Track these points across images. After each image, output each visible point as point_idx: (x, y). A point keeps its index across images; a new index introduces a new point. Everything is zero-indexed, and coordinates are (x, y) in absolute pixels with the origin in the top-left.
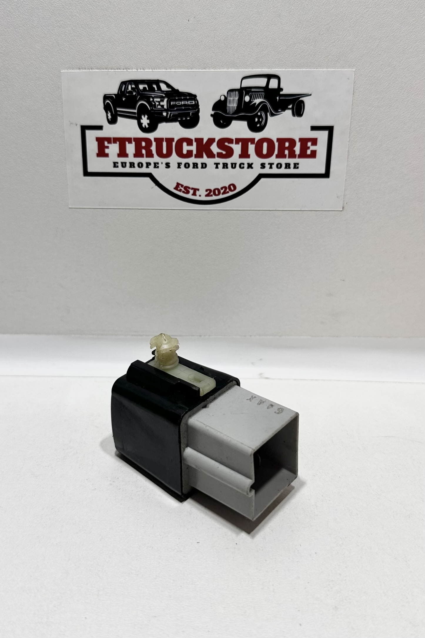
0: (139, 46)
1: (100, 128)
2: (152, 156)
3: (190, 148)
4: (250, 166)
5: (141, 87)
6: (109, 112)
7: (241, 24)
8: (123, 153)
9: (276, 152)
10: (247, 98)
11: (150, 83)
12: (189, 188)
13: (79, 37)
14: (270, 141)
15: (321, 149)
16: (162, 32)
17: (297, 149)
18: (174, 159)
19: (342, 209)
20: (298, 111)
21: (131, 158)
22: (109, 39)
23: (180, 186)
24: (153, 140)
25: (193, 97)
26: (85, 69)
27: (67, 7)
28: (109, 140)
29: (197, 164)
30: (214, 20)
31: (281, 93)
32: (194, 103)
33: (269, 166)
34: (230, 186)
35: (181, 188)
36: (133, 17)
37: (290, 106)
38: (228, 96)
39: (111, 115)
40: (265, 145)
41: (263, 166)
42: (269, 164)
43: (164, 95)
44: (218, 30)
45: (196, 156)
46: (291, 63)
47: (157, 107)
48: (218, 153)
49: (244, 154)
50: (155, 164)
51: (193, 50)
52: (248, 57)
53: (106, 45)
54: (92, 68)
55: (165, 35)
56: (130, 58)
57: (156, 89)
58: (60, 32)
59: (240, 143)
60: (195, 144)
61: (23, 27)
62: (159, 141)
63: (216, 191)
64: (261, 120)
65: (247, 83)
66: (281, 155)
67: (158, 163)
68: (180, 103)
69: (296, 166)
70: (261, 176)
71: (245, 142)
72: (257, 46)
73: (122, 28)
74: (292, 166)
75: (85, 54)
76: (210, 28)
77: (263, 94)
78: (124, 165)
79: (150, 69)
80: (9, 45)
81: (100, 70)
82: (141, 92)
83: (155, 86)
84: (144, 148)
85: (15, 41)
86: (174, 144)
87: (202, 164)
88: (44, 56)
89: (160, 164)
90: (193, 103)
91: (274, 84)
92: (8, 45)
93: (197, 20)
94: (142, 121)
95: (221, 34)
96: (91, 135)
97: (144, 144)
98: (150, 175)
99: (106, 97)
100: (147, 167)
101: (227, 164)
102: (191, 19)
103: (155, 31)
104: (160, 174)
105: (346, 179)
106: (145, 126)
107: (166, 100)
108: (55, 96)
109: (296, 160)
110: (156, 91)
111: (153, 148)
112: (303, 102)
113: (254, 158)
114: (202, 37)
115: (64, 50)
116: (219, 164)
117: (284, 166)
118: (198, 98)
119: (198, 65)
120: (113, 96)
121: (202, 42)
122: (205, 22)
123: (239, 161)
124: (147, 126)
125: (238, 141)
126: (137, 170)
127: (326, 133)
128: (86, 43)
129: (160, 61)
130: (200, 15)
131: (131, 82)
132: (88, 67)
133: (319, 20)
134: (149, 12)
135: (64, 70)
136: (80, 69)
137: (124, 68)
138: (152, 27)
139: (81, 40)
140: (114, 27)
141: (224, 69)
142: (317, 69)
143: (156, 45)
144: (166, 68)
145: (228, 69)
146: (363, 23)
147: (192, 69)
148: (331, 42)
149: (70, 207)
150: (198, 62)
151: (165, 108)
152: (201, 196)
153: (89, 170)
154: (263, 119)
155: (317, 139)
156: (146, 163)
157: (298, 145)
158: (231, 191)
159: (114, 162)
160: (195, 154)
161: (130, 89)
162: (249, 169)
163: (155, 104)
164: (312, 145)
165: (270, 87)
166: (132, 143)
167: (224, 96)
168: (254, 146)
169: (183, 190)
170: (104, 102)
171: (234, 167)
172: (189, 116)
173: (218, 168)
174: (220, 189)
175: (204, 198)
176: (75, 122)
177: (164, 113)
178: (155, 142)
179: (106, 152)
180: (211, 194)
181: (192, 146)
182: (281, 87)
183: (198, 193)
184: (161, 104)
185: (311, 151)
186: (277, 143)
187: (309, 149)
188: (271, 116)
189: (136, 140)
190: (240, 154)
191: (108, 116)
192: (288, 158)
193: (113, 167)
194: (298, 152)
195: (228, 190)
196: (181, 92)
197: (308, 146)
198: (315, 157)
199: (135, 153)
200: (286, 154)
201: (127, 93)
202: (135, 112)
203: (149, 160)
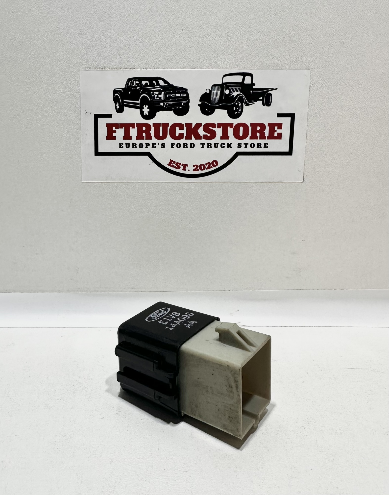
0: (143, 50)
1: (110, 116)
2: (150, 138)
3: (181, 131)
4: (229, 146)
5: (144, 83)
6: (117, 103)
7: (223, 32)
8: (127, 136)
9: (250, 134)
10: (227, 92)
11: (151, 79)
12: (180, 164)
14: (245, 126)
15: (285, 132)
16: (161, 39)
17: (267, 132)
18: (169, 140)
19: (303, 181)
20: (267, 102)
21: (134, 140)
22: (119, 44)
23: (173, 163)
24: (152, 125)
25: (185, 91)
26: (100, 68)
27: (87, 18)
28: (117, 126)
29: (187, 144)
30: (202, 29)
31: (254, 87)
32: (185, 95)
33: (244, 146)
34: (213, 162)
35: (173, 164)
36: (138, 27)
37: (261, 98)
38: (212, 89)
39: (119, 105)
40: (241, 129)
41: (239, 146)
42: (244, 144)
43: (162, 89)
44: (205, 37)
45: (186, 138)
46: (261, 63)
47: (156, 99)
48: (203, 135)
49: (225, 136)
50: (153, 144)
51: (186, 53)
52: (228, 59)
53: (116, 49)
54: (104, 67)
55: (163, 41)
56: (135, 60)
57: (155, 84)
58: (81, 38)
59: (222, 127)
60: (185, 128)
61: (51, 33)
62: (157, 126)
63: (202, 167)
64: (238, 109)
65: (228, 80)
66: (254, 137)
68: (174, 95)
69: (266, 145)
70: (238, 154)
71: (225, 127)
72: (235, 50)
73: (129, 35)
74: (263, 145)
75: (100, 56)
76: (199, 36)
77: (240, 88)
81: (111, 69)
82: (143, 87)
83: (154, 82)
84: (144, 132)
86: (169, 128)
87: (191, 144)
88: (67, 57)
89: (157, 144)
90: (184, 95)
91: (248, 80)
93: (189, 29)
94: (143, 110)
95: (207, 41)
96: (102, 122)
97: (144, 128)
98: (149, 154)
99: (115, 91)
100: (147, 147)
101: (211, 144)
102: (184, 29)
103: (156, 38)
104: (157, 153)
105: (305, 156)
106: (146, 114)
107: (163, 93)
108: (74, 90)
109: (266, 141)
110: (156, 86)
111: (152, 132)
112: (271, 94)
113: (232, 140)
114: (193, 43)
115: (83, 52)
116: (204, 144)
117: (256, 145)
118: (188, 91)
119: (189, 65)
120: (121, 90)
121: (192, 47)
122: (195, 31)
123: (220, 142)
124: (147, 114)
125: (220, 125)
126: (138, 150)
127: (289, 119)
128: (101, 47)
129: (159, 62)
130: (191, 25)
131: (135, 79)
132: (102, 67)
133: (284, 29)
134: (151, 23)
135: (83, 69)
136: (95, 68)
137: (130, 67)
138: (154, 35)
139: (97, 45)
140: (123, 35)
141: (209, 68)
142: (281, 68)
143: (156, 50)
144: (164, 68)
145: (212, 69)
146: (317, 32)
147: (184, 68)
148: (293, 47)
149: (82, 181)
150: (189, 63)
151: (162, 99)
152: (189, 171)
153: (100, 150)
154: (239, 108)
155: (282, 124)
156: (146, 144)
157: (267, 128)
158: (214, 166)
159: (120, 144)
160: (185, 136)
161: (135, 84)
162: (229, 148)
163: (155, 96)
164: (278, 129)
165: (245, 83)
166: (135, 128)
167: (209, 89)
168: (232, 129)
169: (175, 165)
170: (114, 95)
171: (216, 146)
172: (181, 106)
173: (204, 147)
174: (205, 165)
175: (192, 172)
176: (90, 111)
177: (161, 103)
178: (153, 127)
179: (114, 135)
180: (198, 169)
181: (183, 129)
182: (254, 83)
183: (187, 168)
184: (159, 96)
185: (278, 133)
186: (251, 127)
187: (276, 132)
188: (246, 106)
189: (138, 125)
190: (222, 136)
191: (117, 106)
192: (260, 139)
193: (119, 148)
194: (267, 134)
195: (211, 166)
196: (175, 87)
197: (275, 129)
198: (280, 139)
199: (137, 136)
200: (258, 136)
201: (132, 88)
202: (139, 103)
203: (148, 141)
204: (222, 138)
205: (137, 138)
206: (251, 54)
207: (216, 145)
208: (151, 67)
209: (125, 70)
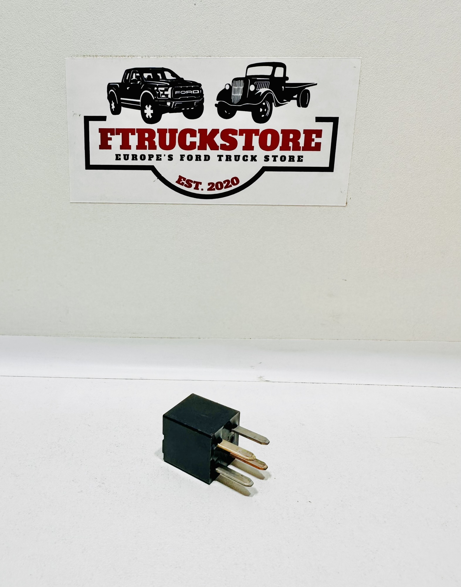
0: (144, 31)
1: (103, 118)
2: (155, 148)
3: (193, 139)
4: (254, 158)
5: (146, 75)
6: (112, 101)
8: (125, 145)
9: (280, 144)
10: (252, 88)
11: (154, 71)
12: (192, 181)
14: (274, 133)
15: (326, 141)
16: (168, 17)
17: (302, 141)
18: (177, 151)
19: (345, 205)
20: (304, 102)
21: (134, 151)
22: (114, 24)
23: (182, 179)
24: (156, 131)
25: (198, 86)
26: (90, 56)
28: (112, 131)
29: (200, 156)
30: (220, 4)
31: (287, 82)
32: (198, 92)
33: (273, 158)
34: (232, 179)
35: (183, 181)
37: (296, 96)
38: (233, 84)
39: (115, 105)
40: (269, 136)
41: (267, 158)
42: (273, 156)
43: (168, 84)
44: (225, 14)
45: (199, 148)
46: (297, 50)
47: (161, 96)
48: (221, 145)
49: (248, 146)
50: (157, 156)
51: (199, 35)
53: (111, 30)
54: (96, 54)
55: (171, 20)
56: (135, 44)
57: (161, 78)
58: (65, 15)
59: (244, 134)
60: (198, 135)
61: (27, 9)
62: (162, 132)
63: (218, 185)
64: (265, 110)
65: (253, 72)
66: (285, 148)
67: (161, 156)
68: (184, 92)
69: (300, 159)
70: (264, 169)
71: (249, 134)
73: (127, 12)
74: (296, 159)
75: (90, 40)
76: (216, 12)
77: (269, 83)
79: (155, 56)
80: (13, 29)
82: (145, 81)
83: (159, 75)
84: (147, 139)
86: (177, 135)
87: (205, 156)
89: (163, 156)
90: (197, 92)
91: (279, 73)
92: (11, 29)
93: (204, 4)
94: (145, 111)
95: (227, 20)
96: (94, 126)
97: (147, 135)
98: (152, 168)
99: (110, 86)
100: (150, 159)
101: (230, 156)
102: (198, 3)
103: (161, 15)
104: (162, 166)
105: (350, 173)
106: (149, 116)
107: (170, 89)
108: (59, 84)
109: (301, 153)
110: (161, 79)
111: (156, 140)
112: (308, 91)
113: (258, 151)
114: (209, 22)
116: (222, 156)
117: (288, 158)
118: (202, 87)
119: (204, 53)
120: (117, 85)
121: (208, 27)
122: (212, 5)
123: (242, 153)
124: (151, 117)
125: (242, 132)
126: (139, 162)
127: (331, 124)
129: (166, 48)
131: (135, 70)
132: (93, 54)
135: (69, 57)
136: (84, 56)
137: (128, 55)
138: (158, 11)
139: (86, 24)
140: (119, 11)
141: (230, 57)
142: (323, 56)
143: (162, 31)
144: (171, 55)
145: (234, 57)
146: (372, 6)
147: (197, 56)
148: (339, 27)
149: (71, 202)
150: (203, 49)
151: (169, 97)
152: (203, 190)
153: (92, 163)
154: (267, 109)
155: (321, 131)
157: (303, 136)
158: (234, 184)
159: (116, 155)
160: (198, 146)
161: (134, 78)
162: (253, 161)
163: (159, 93)
164: (316, 137)
166: (134, 134)
167: (229, 84)
168: (258, 137)
169: (185, 183)
170: (108, 91)
171: (237, 159)
172: (193, 106)
173: (221, 160)
174: (223, 183)
175: (206, 192)
176: (78, 113)
177: (167, 103)
178: (158, 134)
179: (109, 144)
180: (214, 188)
181: (195, 136)
183: (200, 187)
184: (165, 93)
185: (316, 143)
186: (282, 134)
187: (314, 141)
188: (276, 107)
189: (139, 131)
190: (244, 145)
191: (112, 106)
192: (293, 150)
193: (116, 160)
194: (302, 144)
195: (230, 184)
196: (186, 81)
197: (313, 138)
198: (319, 150)
199: (137, 145)
200: (290, 147)
201: (131, 82)
202: (139, 102)
203: (152, 152)
204: (244, 148)
205: (138, 148)
206: (285, 37)
207: (237, 157)
208: (155, 55)
209: (121, 58)
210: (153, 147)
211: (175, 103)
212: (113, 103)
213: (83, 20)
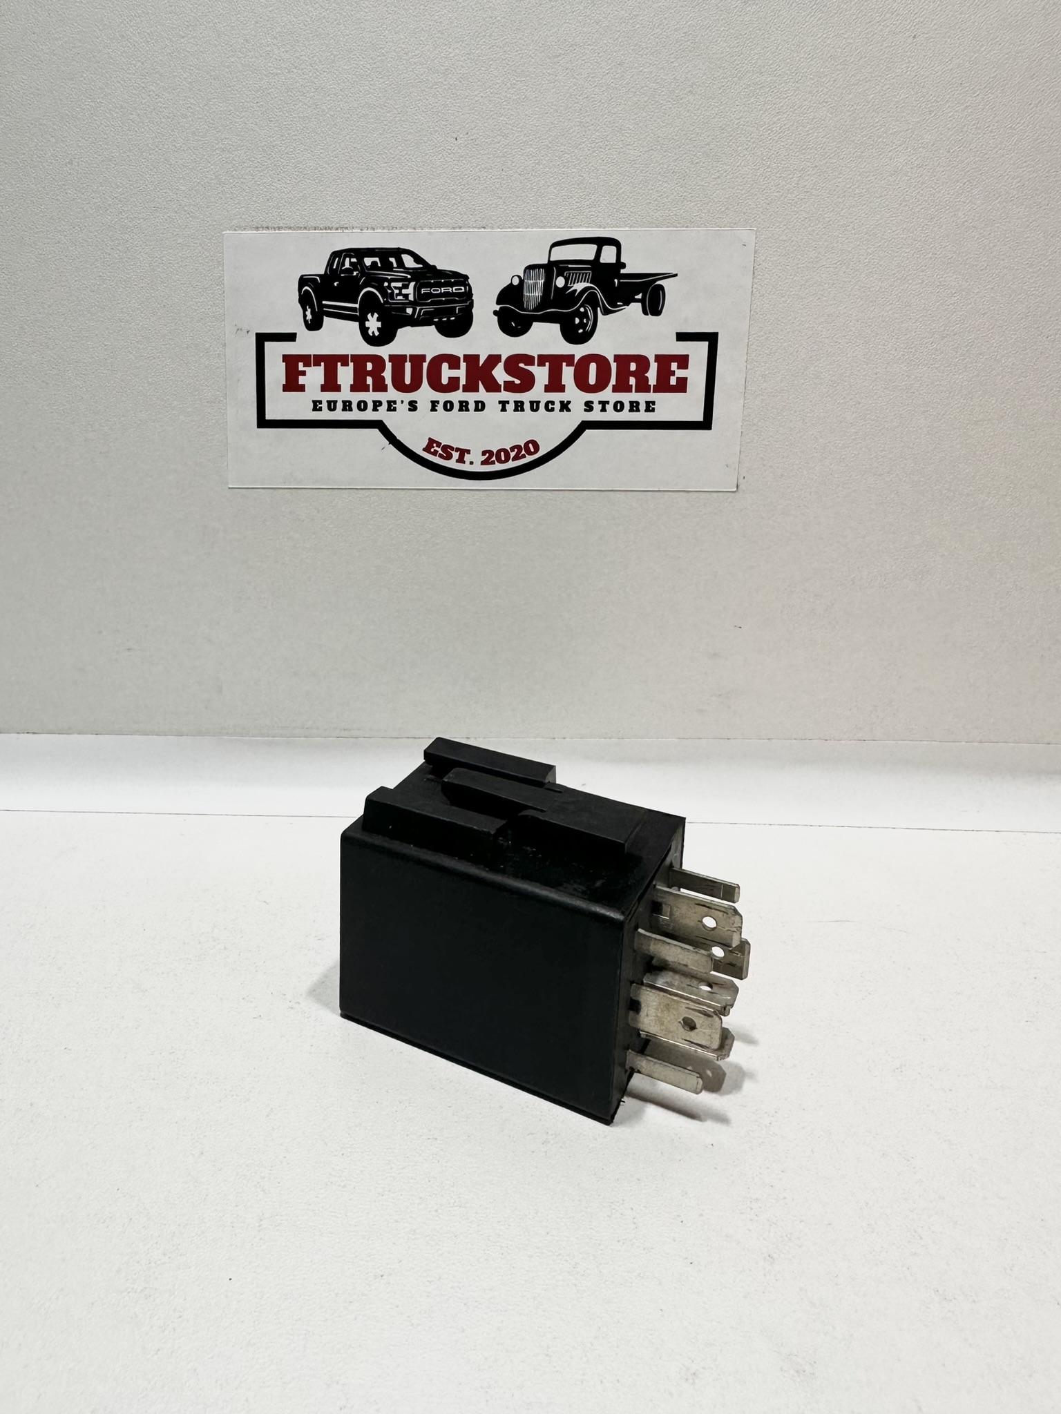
0: (366, 185)
1: (291, 337)
2: (384, 388)
3: (454, 373)
4: (565, 406)
5: (368, 261)
6: (308, 307)
7: (550, 145)
8: (331, 384)
9: (613, 381)
10: (560, 282)
11: (384, 254)
12: (452, 448)
13: (256, 169)
14: (601, 361)
15: (696, 375)
17: (652, 376)
18: (425, 394)
19: (735, 489)
20: (654, 306)
21: (345, 394)
22: (311, 173)
23: (435, 445)
24: (387, 359)
25: (462, 279)
26: (268, 228)
27: (237, 113)
28: (306, 360)
29: (467, 403)
30: (502, 137)
31: (623, 271)
32: (463, 291)
33: (600, 406)
34: (527, 444)
35: (436, 448)
36: (356, 134)
37: (639, 296)
38: (526, 276)
39: (312, 313)
40: (593, 367)
41: (589, 406)
42: (600, 402)
43: (409, 277)
44: (509, 157)
45: (466, 389)
46: (640, 216)
47: (396, 298)
48: (505, 382)
49: (555, 384)
50: (389, 402)
51: (464, 193)
53: (306, 184)
54: (278, 225)
55: (413, 166)
56: (349, 208)
57: (395, 265)
58: (223, 159)
59: (547, 364)
60: (463, 365)
61: (156, 148)
62: (398, 361)
63: (502, 455)
64: (585, 321)
65: (561, 254)
66: (622, 387)
68: (438, 290)
69: (650, 407)
70: (585, 426)
71: (555, 363)
72: (578, 184)
73: (335, 153)
74: (642, 407)
75: (268, 200)
76: (495, 153)
77: (590, 273)
78: (332, 405)
79: (384, 228)
81: (294, 230)
82: (367, 271)
83: (392, 260)
84: (369, 373)
85: (141, 175)
86: (425, 365)
87: (477, 403)
88: (193, 202)
89: (399, 402)
90: (461, 289)
91: (608, 255)
93: (472, 138)
94: (367, 324)
95: (514, 165)
96: (275, 351)
97: (369, 366)
98: (380, 425)
99: (303, 281)
100: (375, 409)
101: (522, 403)
102: (461, 136)
103: (396, 159)
104: (397, 422)
105: (741, 432)
106: (373, 333)
107: (412, 284)
108: (211, 278)
109: (651, 396)
110: (395, 268)
111: (387, 374)
112: (661, 288)
113: (572, 393)
114: (481, 170)
115: (229, 192)
116: (508, 402)
117: (627, 407)
118: (470, 281)
119: (472, 221)
120: (316, 279)
121: (480, 179)
122: (487, 141)
123: (544, 397)
124: (377, 334)
125: (542, 360)
126: (355, 415)
127: (704, 345)
128: (270, 179)
129: (404, 214)
130: (476, 128)
131: (349, 252)
132: (273, 225)
133: (692, 136)
134: (385, 122)
135: (230, 230)
136: (257, 228)
137: (337, 226)
138: (391, 151)
139: (262, 174)
141: (519, 228)
142: (687, 227)
144: (413, 226)
145: (526, 228)
146: (771, 141)
147: (460, 228)
148: (713, 176)
149: (230, 486)
150: (471, 215)
151: (409, 299)
152: (472, 464)
153: (269, 416)
154: (588, 319)
155: (687, 357)
156: (373, 401)
157: (654, 367)
158: (530, 453)
159: (313, 401)
160: (463, 385)
161: (347, 265)
162: (563, 411)
163: (393, 292)
164: (678, 368)
165: (602, 261)
166: (348, 365)
167: (519, 277)
168: (572, 369)
169: (440, 452)
170: (300, 290)
171: (535, 408)
172: (454, 315)
173: (506, 411)
174: (509, 451)
175: (478, 468)
176: (246, 327)
177: (407, 309)
178: (391, 363)
179: (301, 382)
180: (492, 459)
181: (459, 368)
182: (622, 261)
183: (467, 457)
184: (403, 293)
185: (677, 378)
186: (615, 364)
187: (674, 375)
188: (603, 315)
189: (356, 358)
190: (547, 383)
191: (306, 316)
192: (636, 392)
193: (313, 410)
194: (652, 381)
195: (523, 452)
196: (441, 271)
197: (672, 369)
198: (685, 391)
199: (352, 383)
200: (632, 385)
201: (341, 273)
202: (356, 308)
203: (379, 396)
204: (548, 389)
205: (354, 388)
207: (535, 404)
208: (386, 226)
209: (324, 231)
210: (380, 386)
211: (420, 310)
212: (309, 310)
213: (256, 167)
